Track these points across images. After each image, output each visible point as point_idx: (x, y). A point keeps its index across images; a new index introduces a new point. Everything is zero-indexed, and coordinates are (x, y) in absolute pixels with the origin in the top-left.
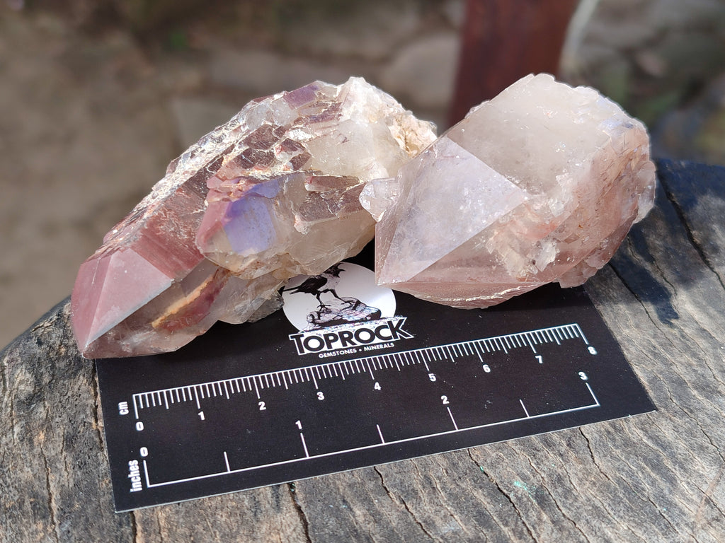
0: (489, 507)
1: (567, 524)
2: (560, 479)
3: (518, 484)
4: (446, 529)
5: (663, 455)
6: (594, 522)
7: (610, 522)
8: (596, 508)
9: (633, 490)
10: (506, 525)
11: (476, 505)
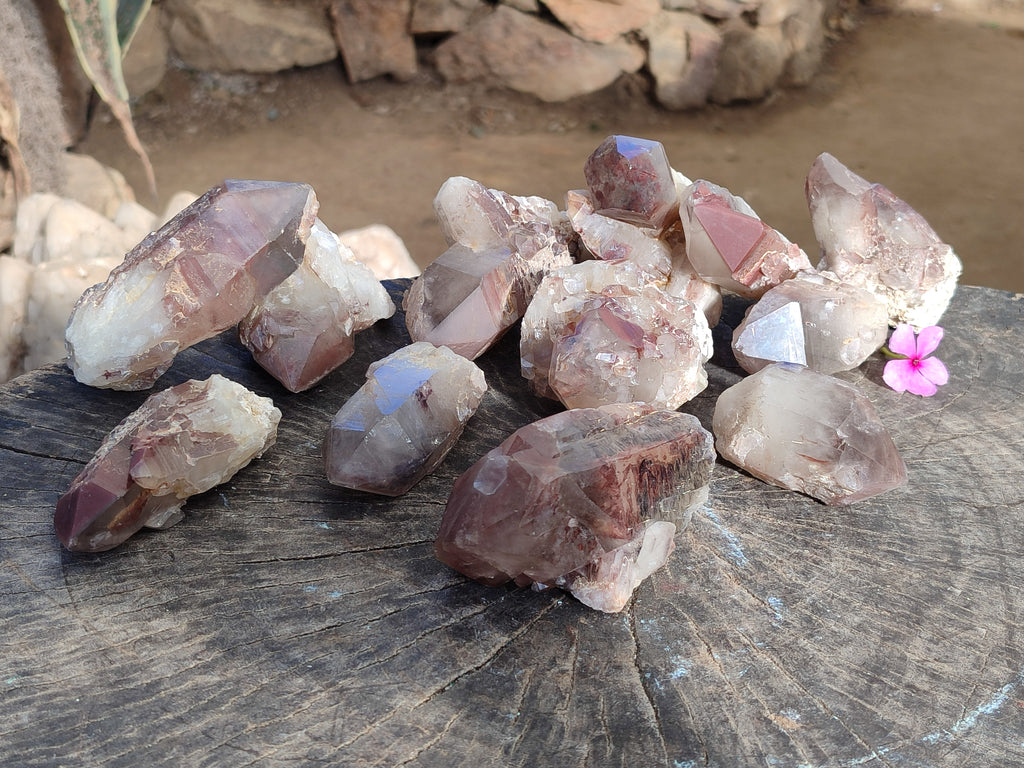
0: (19, 698)
1: (48, 667)
2: (16, 663)
3: (10, 682)
4: (25, 720)
5: (22, 615)
6: (53, 656)
7: (56, 650)
8: (44, 653)
9: (39, 634)
10: (36, 693)
11: (15, 703)
